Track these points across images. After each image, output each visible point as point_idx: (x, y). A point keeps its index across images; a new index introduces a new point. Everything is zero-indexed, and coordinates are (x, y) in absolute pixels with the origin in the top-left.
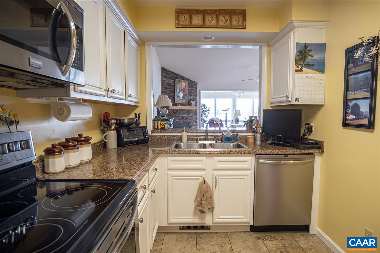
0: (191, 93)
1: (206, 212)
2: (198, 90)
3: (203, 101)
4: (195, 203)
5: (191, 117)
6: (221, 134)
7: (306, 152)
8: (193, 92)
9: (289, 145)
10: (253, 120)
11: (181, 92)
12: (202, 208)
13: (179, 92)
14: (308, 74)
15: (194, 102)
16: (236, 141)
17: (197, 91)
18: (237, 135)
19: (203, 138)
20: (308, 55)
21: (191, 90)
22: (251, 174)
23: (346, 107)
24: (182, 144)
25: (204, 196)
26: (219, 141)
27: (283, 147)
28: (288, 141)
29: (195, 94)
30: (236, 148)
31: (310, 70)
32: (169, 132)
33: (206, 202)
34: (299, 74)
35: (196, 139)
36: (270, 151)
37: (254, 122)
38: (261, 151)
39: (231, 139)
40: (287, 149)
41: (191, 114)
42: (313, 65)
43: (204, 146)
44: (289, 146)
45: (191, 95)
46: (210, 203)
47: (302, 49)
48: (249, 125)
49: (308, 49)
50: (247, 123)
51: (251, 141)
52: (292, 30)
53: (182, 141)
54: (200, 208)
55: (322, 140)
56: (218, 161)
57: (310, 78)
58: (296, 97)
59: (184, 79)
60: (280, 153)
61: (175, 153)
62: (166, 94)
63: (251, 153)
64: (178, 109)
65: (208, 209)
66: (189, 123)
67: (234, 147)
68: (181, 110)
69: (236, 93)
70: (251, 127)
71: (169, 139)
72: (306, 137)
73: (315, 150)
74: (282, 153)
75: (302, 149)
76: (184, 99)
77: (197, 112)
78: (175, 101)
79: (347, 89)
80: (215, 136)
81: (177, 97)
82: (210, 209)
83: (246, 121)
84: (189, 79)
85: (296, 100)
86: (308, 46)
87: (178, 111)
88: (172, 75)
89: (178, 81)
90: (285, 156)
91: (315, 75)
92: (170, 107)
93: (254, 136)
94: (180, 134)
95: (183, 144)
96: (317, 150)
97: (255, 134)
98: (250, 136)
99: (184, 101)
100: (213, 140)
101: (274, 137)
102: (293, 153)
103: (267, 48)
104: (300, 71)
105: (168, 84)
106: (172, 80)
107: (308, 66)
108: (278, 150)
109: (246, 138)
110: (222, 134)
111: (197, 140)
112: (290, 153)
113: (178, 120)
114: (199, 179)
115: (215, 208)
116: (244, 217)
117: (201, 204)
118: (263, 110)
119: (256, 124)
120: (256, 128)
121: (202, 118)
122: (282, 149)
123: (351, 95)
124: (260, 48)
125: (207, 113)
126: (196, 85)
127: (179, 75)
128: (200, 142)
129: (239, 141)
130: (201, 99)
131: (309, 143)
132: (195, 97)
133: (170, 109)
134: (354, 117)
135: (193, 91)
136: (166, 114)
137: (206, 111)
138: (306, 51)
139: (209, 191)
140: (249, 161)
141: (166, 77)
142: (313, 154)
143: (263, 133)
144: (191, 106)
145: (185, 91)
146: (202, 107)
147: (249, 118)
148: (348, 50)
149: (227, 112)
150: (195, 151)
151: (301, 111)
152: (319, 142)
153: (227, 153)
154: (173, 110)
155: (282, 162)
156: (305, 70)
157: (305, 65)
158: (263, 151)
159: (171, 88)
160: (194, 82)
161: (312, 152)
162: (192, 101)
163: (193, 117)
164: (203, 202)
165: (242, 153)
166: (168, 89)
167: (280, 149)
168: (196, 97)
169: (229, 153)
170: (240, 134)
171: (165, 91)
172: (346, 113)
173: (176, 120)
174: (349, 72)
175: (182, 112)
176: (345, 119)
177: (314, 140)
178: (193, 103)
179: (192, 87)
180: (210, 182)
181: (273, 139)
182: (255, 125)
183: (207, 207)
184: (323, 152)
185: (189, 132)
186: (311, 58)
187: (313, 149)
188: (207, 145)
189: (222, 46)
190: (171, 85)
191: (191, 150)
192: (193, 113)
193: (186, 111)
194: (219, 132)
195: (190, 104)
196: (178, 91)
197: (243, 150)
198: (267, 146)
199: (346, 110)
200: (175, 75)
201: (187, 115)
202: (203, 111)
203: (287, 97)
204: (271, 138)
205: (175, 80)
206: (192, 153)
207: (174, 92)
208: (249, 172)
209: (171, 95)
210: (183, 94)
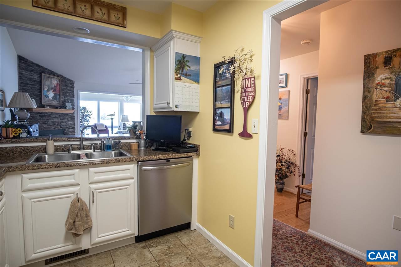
0: (66, 93)
1: (80, 234)
2: (75, 90)
3: (82, 103)
4: (66, 226)
5: (65, 122)
6: (100, 142)
7: (186, 156)
8: (69, 93)
9: (171, 149)
10: (137, 126)
11: (51, 91)
12: (76, 231)
13: (48, 91)
14: (186, 84)
15: (70, 103)
16: (118, 149)
17: (73, 91)
18: (119, 142)
19: (77, 147)
20: (186, 65)
21: (66, 89)
22: (134, 182)
23: (215, 114)
24: (46, 156)
25: (77, 216)
26: (98, 150)
27: (165, 152)
28: (171, 146)
29: (71, 95)
30: (117, 156)
31: (188, 80)
32: (27, 142)
33: (80, 223)
34: (177, 82)
35: (68, 148)
36: (153, 157)
37: (138, 128)
38: (144, 158)
39: (112, 148)
40: (168, 154)
41: (67, 119)
42: (190, 75)
43: (79, 157)
44: (171, 151)
45: (66, 96)
46: (87, 223)
47: (180, 59)
48: (133, 131)
49: (186, 59)
50: (130, 129)
51: (134, 147)
52: (172, 39)
53: (47, 152)
54: (73, 232)
55: (199, 144)
56: (95, 173)
57: (187, 87)
58: (176, 103)
59: (55, 75)
60: (162, 158)
61: (33, 169)
62: (27, 92)
63: (133, 161)
64: (46, 111)
65: (84, 230)
66: (63, 130)
67: (116, 155)
68: (52, 113)
69: (123, 97)
70: (135, 133)
71: (27, 151)
72: (186, 141)
73: (193, 153)
74: (164, 158)
75: (182, 153)
76: (55, 99)
77: (74, 116)
78: (41, 101)
79: (215, 100)
80: (92, 145)
81: (44, 96)
82: (87, 229)
83: (129, 127)
84: (63, 76)
85: (176, 106)
86: (185, 57)
87: (47, 115)
88: (37, 68)
89: (46, 77)
90: (167, 161)
91: (191, 84)
92: (33, 110)
93: (138, 142)
94: (44, 144)
95: (48, 156)
96: (195, 153)
97: (139, 140)
98: (134, 142)
99: (55, 103)
100: (91, 149)
101: (158, 143)
102: (174, 157)
103: (150, 52)
104: (179, 80)
105: (31, 80)
106: (37, 74)
107: (186, 75)
108: (160, 156)
109: (130, 145)
110: (102, 142)
111: (69, 150)
112: (171, 157)
113: (46, 126)
114: (70, 197)
115: (93, 227)
116: (128, 230)
117: (75, 226)
118: (147, 115)
119: (140, 130)
120: (139, 134)
121: (82, 123)
122: (164, 154)
123: (218, 105)
124: (143, 51)
125: (88, 118)
126: (72, 83)
127: (48, 69)
128: (73, 152)
129: (121, 148)
130: (80, 101)
131: (188, 147)
132: (71, 98)
133: (33, 111)
134: (221, 123)
135: (68, 91)
136: (27, 118)
137: (86, 116)
138: (184, 61)
139: (84, 209)
140: (131, 169)
141: (26, 70)
142: (191, 157)
143: (147, 139)
144: (65, 108)
145: (57, 90)
146: (81, 110)
147: (133, 124)
148: (216, 65)
149: (112, 117)
150: (64, 164)
151: (181, 117)
152: (196, 145)
153: (106, 163)
154: (39, 113)
155: (165, 167)
156: (183, 79)
157: (183, 74)
158: (145, 158)
159: (35, 85)
160: (69, 80)
161: (190, 155)
162: (68, 102)
163: (69, 122)
164: (77, 223)
165: (123, 161)
166: (31, 86)
167: (162, 154)
168: (73, 99)
169: (108, 163)
170: (122, 141)
171: (24, 88)
172: (215, 119)
173: (44, 126)
174: (216, 84)
175: (52, 116)
176: (214, 125)
177: (192, 144)
178: (68, 105)
179: (66, 86)
180: (85, 198)
181: (157, 145)
182: (138, 131)
183: (82, 228)
184: (200, 154)
185: (58, 141)
186: (188, 68)
187: (191, 152)
188: (81, 155)
189: (99, 42)
190: (35, 81)
191: (58, 163)
192: (70, 117)
193: (59, 114)
194: (98, 140)
195: (64, 107)
196: (46, 90)
197: (125, 158)
198: (150, 152)
199: (215, 116)
200: (42, 69)
201: (61, 119)
202: (84, 115)
203: (168, 104)
204: (155, 144)
205: (41, 75)
206: (59, 167)
207: (40, 90)
208: (132, 181)
209: (34, 93)
210: (54, 94)
